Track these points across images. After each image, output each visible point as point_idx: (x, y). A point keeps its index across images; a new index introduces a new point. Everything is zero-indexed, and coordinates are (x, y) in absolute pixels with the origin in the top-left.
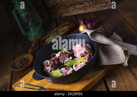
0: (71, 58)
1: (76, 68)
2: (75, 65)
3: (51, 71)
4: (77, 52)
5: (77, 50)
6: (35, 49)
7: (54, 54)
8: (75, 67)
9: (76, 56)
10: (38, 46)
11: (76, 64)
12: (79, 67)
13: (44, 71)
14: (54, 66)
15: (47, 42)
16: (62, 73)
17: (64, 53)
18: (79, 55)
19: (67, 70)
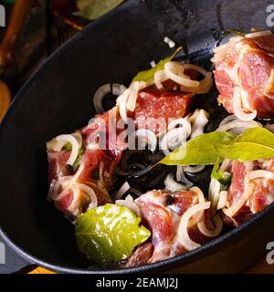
0: (201, 117)
1: (230, 200)
2: (225, 175)
3: (84, 206)
4: (233, 86)
5: (232, 74)
6: (27, 45)
7: (106, 88)
8: (224, 193)
9: (228, 109)
10: (43, 30)
11: (226, 163)
12: (246, 195)
13: (48, 199)
14: (106, 168)
15: (87, 10)
16: (144, 223)
17: (160, 86)
18: (247, 106)
19: (174, 208)
